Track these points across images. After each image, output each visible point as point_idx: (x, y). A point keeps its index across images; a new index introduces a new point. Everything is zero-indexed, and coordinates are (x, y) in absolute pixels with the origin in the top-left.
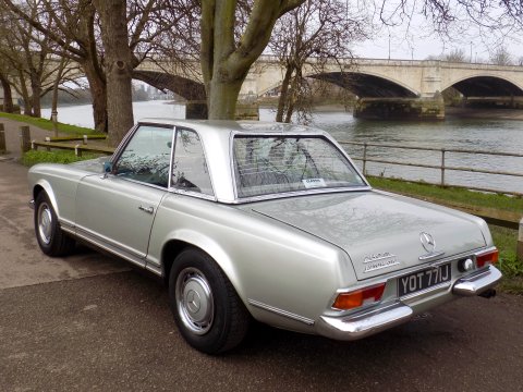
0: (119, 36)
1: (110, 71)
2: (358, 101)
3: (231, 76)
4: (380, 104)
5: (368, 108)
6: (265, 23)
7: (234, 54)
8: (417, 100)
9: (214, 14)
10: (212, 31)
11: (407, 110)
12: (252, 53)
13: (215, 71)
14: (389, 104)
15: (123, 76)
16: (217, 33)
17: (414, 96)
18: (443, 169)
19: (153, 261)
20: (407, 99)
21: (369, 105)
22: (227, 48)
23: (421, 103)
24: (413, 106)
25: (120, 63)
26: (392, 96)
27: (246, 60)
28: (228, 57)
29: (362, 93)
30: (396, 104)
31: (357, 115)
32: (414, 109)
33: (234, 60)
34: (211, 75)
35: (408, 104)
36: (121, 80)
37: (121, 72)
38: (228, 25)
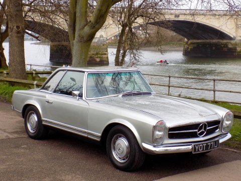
0: (17, 11)
1: (12, 32)
2: (187, 43)
3: (85, 39)
4: (204, 45)
5: (194, 48)
6: (104, 11)
7: (87, 26)
8: (232, 42)
9: (76, 5)
10: (75, 13)
11: (225, 49)
12: (97, 26)
13: (76, 35)
14: (211, 45)
15: (19, 35)
16: (78, 14)
17: (230, 38)
18: (214, 91)
20: (225, 41)
21: (195, 45)
22: (83, 23)
23: (236, 44)
24: (230, 46)
25: (18, 27)
26: (213, 39)
27: (94, 30)
28: (83, 28)
29: (189, 36)
30: (216, 45)
31: (186, 53)
32: (231, 49)
33: (87, 30)
34: (74, 38)
35: (226, 45)
36: (18, 37)
37: (18, 32)
38: (83, 10)
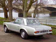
6: (31, 5)
12: (29, 8)
15: (11, 11)
19: (19, 31)
29: (51, 10)
